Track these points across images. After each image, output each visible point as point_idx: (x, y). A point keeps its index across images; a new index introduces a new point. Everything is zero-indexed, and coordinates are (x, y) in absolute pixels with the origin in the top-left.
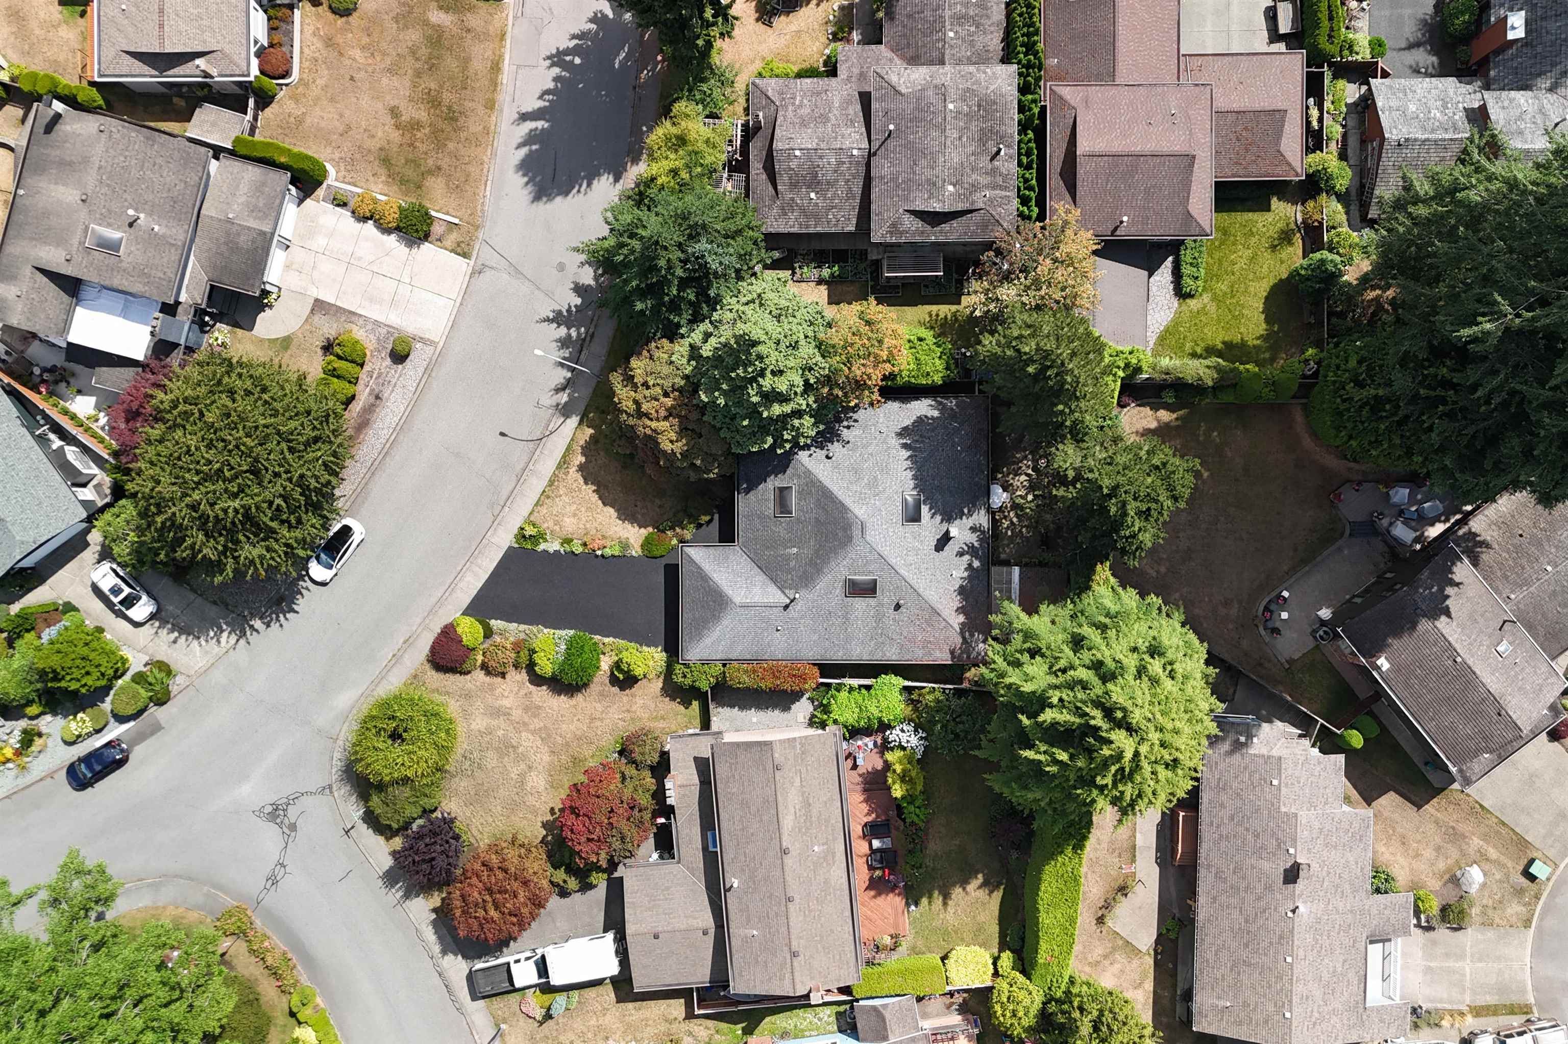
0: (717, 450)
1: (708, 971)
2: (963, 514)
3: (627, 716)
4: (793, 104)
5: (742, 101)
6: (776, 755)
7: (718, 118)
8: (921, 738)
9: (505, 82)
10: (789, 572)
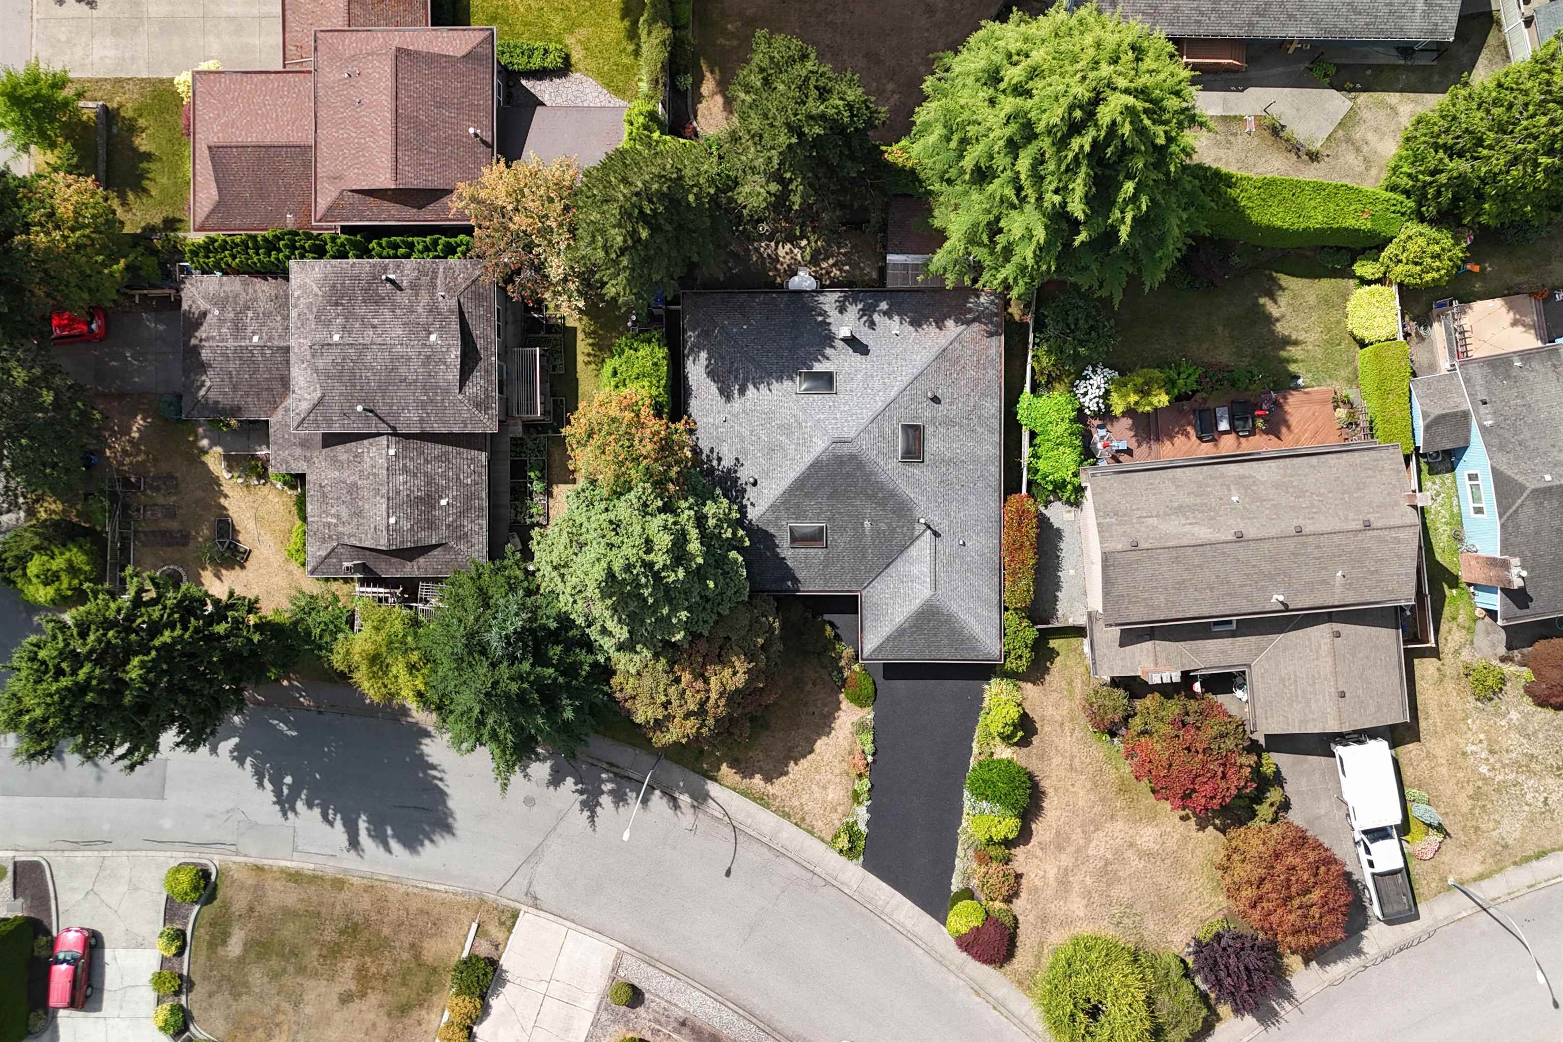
0: (744, 619)
1: (1384, 632)
2: (824, 322)
3: (1068, 726)
4: (336, 525)
5: (335, 586)
6: (1119, 547)
7: (353, 615)
8: (1094, 372)
9: (312, 866)
10: (893, 531)
